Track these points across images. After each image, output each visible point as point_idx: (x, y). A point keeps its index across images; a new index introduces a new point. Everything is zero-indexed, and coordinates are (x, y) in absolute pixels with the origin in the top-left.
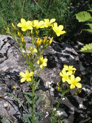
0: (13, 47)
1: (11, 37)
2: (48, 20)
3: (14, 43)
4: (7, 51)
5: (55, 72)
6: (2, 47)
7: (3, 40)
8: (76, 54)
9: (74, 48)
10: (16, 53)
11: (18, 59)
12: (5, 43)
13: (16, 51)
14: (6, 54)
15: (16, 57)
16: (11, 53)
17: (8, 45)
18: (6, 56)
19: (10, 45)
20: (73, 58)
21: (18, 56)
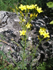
0: (10, 18)
1: (8, 12)
2: (33, 5)
3: (10, 16)
4: (6, 20)
5: (33, 32)
6: (3, 18)
7: (4, 14)
8: (44, 22)
9: (43, 19)
10: (12, 21)
11: (13, 25)
12: (5, 15)
13: (12, 20)
14: (6, 22)
15: (12, 24)
16: (9, 21)
17: (7, 16)
18: (6, 23)
19: (8, 17)
20: (43, 25)
21: (13, 23)
